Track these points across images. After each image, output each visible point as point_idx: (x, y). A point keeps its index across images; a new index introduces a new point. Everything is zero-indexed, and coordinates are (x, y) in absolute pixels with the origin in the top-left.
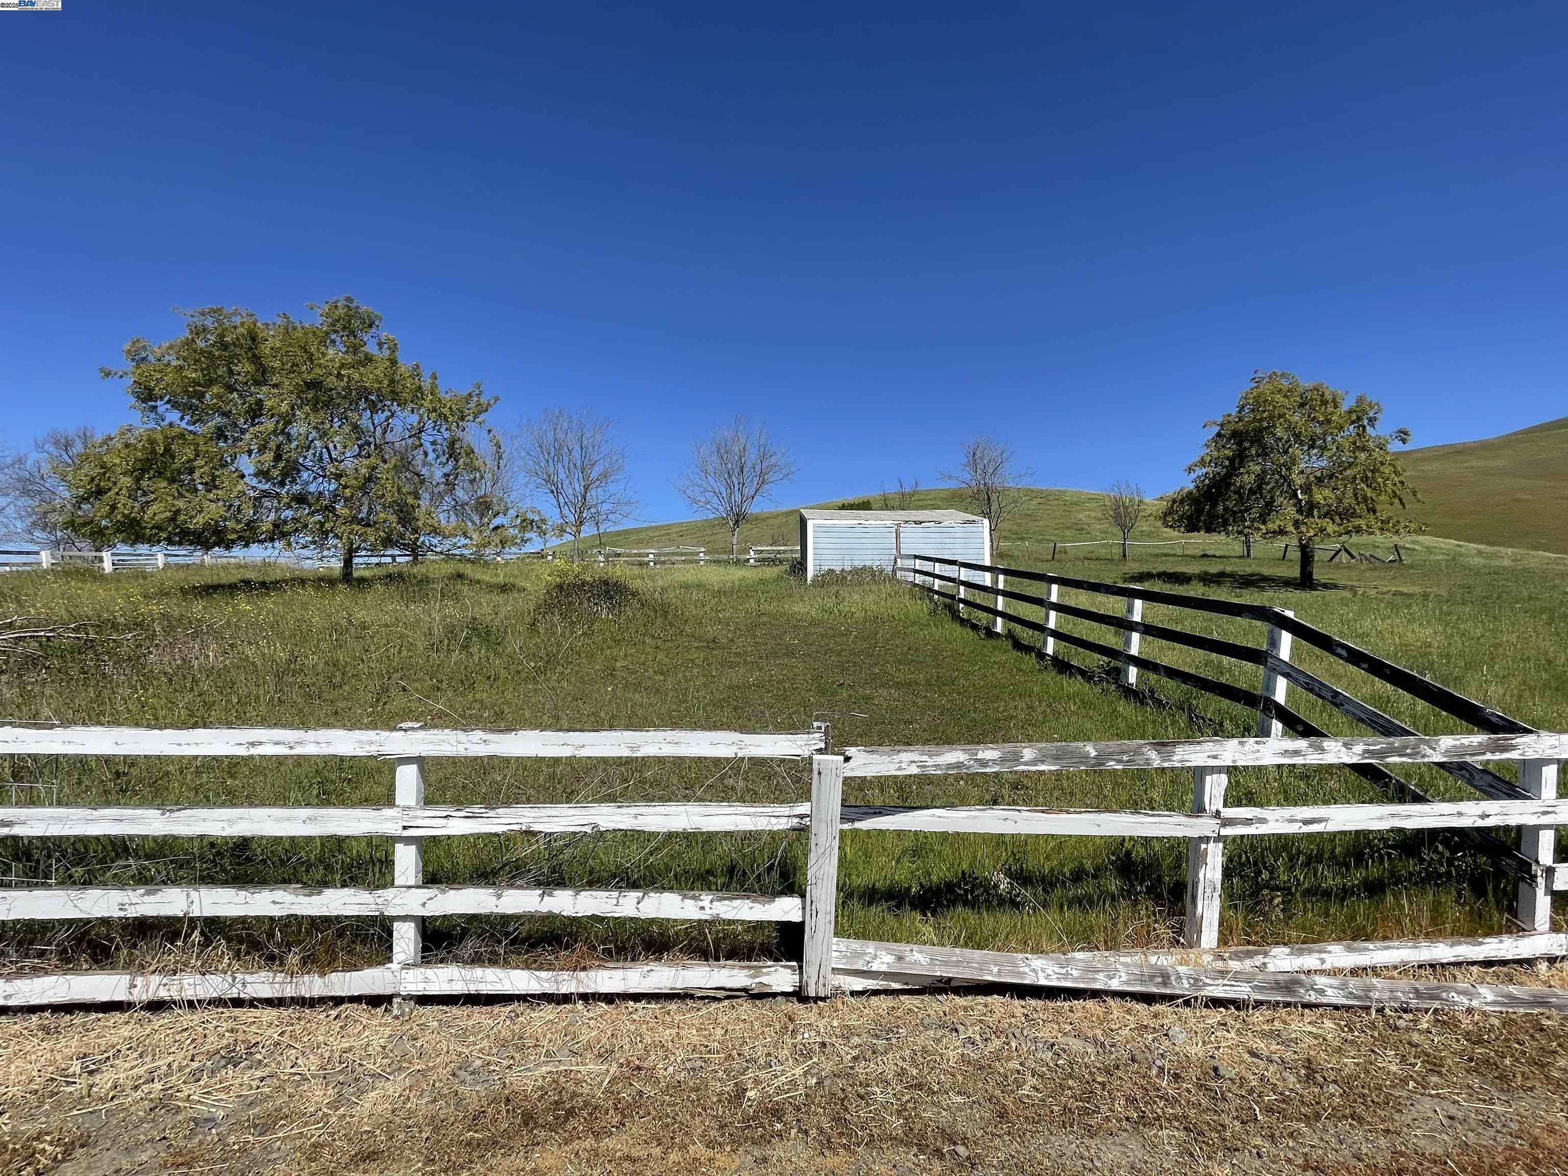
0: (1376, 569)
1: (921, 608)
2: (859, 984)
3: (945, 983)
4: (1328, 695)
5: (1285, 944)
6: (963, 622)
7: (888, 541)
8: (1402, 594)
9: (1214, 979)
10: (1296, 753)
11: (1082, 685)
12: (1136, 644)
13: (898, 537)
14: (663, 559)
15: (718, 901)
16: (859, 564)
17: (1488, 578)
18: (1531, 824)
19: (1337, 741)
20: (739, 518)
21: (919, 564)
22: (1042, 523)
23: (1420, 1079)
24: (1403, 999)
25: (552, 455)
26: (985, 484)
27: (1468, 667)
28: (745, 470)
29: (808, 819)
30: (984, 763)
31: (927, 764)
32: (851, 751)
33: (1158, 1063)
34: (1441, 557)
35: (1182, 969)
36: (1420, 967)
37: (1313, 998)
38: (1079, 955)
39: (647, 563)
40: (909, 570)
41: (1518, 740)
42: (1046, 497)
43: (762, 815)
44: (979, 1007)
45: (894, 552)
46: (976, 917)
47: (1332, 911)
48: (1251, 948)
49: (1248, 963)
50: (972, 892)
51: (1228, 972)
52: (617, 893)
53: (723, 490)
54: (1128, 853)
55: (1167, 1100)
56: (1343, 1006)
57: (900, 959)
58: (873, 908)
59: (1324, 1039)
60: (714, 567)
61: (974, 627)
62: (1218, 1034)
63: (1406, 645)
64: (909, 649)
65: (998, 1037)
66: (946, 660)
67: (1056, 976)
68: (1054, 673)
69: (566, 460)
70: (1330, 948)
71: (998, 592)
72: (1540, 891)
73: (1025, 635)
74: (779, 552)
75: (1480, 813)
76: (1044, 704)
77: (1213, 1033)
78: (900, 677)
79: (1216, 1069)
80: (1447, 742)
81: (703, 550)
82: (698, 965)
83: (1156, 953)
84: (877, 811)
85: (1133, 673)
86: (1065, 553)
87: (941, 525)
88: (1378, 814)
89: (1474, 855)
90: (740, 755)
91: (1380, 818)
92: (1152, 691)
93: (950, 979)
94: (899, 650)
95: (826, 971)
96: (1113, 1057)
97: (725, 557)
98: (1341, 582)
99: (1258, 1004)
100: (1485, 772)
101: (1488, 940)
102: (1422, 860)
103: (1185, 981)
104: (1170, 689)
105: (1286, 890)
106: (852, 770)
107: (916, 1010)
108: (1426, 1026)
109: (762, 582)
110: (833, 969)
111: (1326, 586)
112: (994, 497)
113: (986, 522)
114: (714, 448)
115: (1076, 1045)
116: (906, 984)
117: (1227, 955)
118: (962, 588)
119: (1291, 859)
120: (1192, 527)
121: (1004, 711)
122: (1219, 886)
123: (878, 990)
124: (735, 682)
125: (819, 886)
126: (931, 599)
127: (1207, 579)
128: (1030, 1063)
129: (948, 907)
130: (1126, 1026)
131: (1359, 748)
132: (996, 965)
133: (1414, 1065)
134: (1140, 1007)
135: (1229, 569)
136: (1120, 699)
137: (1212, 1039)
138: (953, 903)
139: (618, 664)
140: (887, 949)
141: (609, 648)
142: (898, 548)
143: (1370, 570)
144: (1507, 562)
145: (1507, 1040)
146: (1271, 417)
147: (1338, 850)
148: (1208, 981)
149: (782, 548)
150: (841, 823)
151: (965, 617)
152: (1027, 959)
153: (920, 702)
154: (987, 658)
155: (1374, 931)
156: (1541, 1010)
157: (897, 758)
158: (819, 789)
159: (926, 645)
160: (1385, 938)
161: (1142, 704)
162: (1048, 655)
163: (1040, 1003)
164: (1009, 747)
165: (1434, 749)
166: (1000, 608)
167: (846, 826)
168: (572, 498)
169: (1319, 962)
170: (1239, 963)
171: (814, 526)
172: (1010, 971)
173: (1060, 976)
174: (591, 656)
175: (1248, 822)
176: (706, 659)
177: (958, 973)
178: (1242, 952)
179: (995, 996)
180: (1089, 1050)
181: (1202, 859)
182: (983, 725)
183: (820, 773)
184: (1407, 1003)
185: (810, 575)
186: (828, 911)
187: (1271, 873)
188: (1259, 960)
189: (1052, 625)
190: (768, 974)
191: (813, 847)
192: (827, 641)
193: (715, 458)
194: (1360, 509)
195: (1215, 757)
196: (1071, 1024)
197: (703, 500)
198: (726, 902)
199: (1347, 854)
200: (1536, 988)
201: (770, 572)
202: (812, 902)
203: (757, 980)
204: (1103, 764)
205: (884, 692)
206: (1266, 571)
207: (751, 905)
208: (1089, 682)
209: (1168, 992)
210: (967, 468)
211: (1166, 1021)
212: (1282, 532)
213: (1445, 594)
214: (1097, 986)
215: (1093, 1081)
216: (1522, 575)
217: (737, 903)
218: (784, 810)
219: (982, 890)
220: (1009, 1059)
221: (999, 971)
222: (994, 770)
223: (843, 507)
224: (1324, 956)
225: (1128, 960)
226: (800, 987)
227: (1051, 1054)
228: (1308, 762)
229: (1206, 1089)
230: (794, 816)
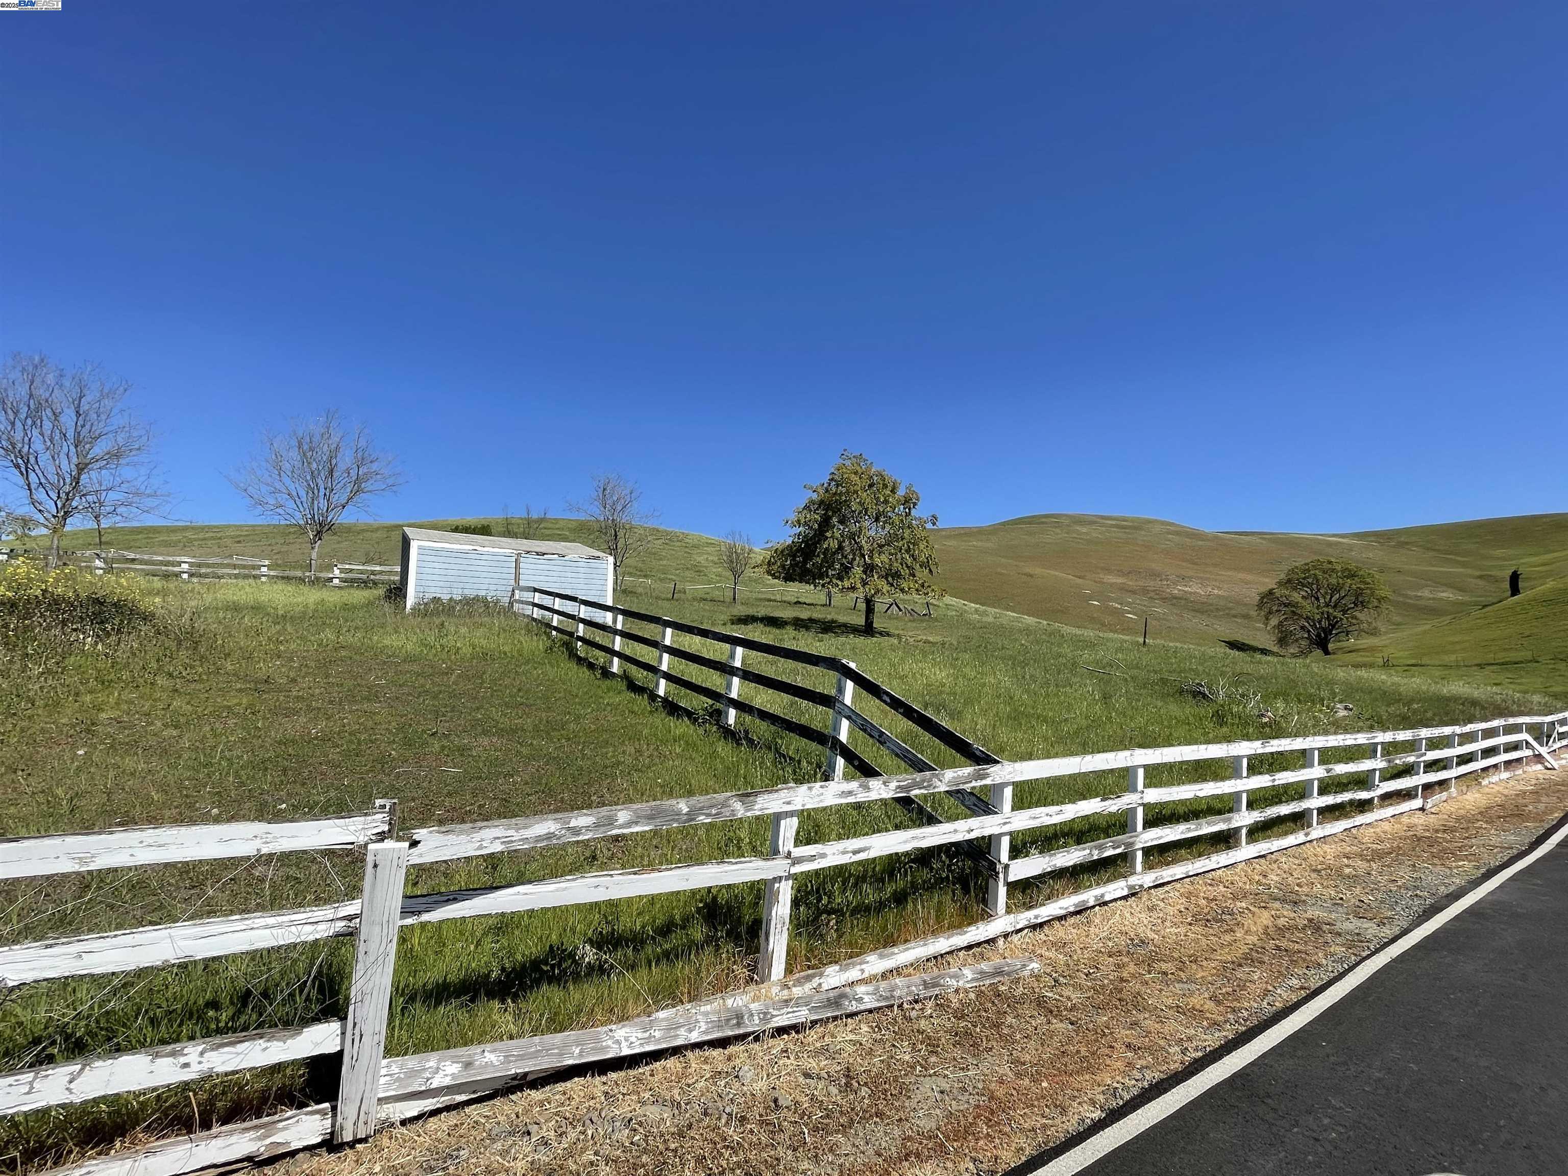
0: (914, 621)
1: (536, 644)
2: (412, 1109)
3: (520, 1080)
4: (876, 735)
5: (836, 962)
6: (580, 660)
7: (506, 570)
8: (929, 642)
9: (779, 1010)
10: (850, 793)
11: (687, 726)
12: (736, 688)
13: (517, 567)
14: (203, 570)
15: (212, 1050)
16: (471, 593)
17: (981, 631)
18: (997, 833)
19: (879, 780)
20: (322, 529)
21: (538, 598)
22: (665, 562)
23: (924, 1063)
24: (916, 992)
25: (23, 416)
26: (613, 520)
27: (966, 704)
28: (335, 474)
29: (358, 920)
30: (576, 831)
31: (513, 839)
32: (420, 834)
33: (728, 1110)
34: (954, 613)
35: (754, 1006)
36: (928, 960)
37: (854, 1007)
38: (662, 1014)
39: (178, 575)
40: (528, 603)
41: (992, 769)
42: (670, 538)
43: (292, 923)
44: (557, 1097)
45: (513, 582)
46: (562, 994)
47: (871, 923)
48: (810, 972)
49: (808, 986)
50: (560, 965)
51: (791, 1000)
52: (32, 1074)
53: (302, 493)
54: (715, 898)
55: (732, 1148)
56: (875, 1009)
57: (468, 1065)
58: (441, 1009)
59: (861, 1044)
60: (280, 586)
61: (591, 666)
62: (781, 1062)
63: (930, 686)
64: (519, 690)
65: (574, 1127)
66: (558, 703)
67: (639, 1042)
68: (663, 715)
69: (47, 425)
70: (868, 959)
71: (615, 632)
72: (1001, 883)
73: (639, 675)
74: (373, 573)
75: (967, 829)
76: (652, 747)
77: (776, 1063)
78: (505, 723)
79: (776, 1101)
80: (949, 774)
81: (267, 562)
82: (172, 1144)
83: (733, 995)
84: (451, 897)
85: (732, 714)
86: (685, 592)
87: (566, 558)
88: (904, 839)
89: (963, 861)
90: (265, 851)
91: (905, 842)
92: (747, 732)
93: (526, 1074)
94: (508, 691)
95: (370, 1104)
96: (687, 1115)
97: (299, 574)
98: (892, 631)
99: (814, 1023)
100: (971, 793)
101: (970, 929)
102: (932, 869)
103: (756, 1018)
104: (761, 729)
105: (838, 912)
106: (421, 855)
107: (483, 1121)
108: (929, 1012)
109: (346, 607)
110: (379, 1100)
111: (881, 634)
112: (621, 534)
113: (611, 559)
114: (294, 443)
115: (653, 1112)
116: (474, 1092)
117: (791, 983)
118: (581, 626)
119: (844, 883)
120: (788, 578)
121: (613, 757)
122: (787, 921)
123: (438, 1109)
124: (290, 733)
125: (367, 1003)
126: (549, 636)
127: (799, 624)
128: (606, 1150)
129: (531, 987)
130: (702, 1077)
131: (893, 785)
132: (577, 1046)
133: (919, 1051)
134: (716, 1053)
135: (815, 616)
136: (720, 740)
137: (775, 1070)
138: (537, 983)
139: (103, 715)
140: (453, 1057)
141: (90, 692)
142: (517, 579)
143: (910, 621)
144: (990, 619)
145: (979, 1010)
146: (848, 492)
147: (877, 869)
148: (775, 1013)
149: (378, 568)
150: (401, 919)
151: (582, 655)
152: (611, 1030)
153: (525, 751)
154: (601, 700)
155: (899, 936)
156: (998, 979)
157: (477, 836)
158: (374, 885)
159: (538, 686)
160: (906, 941)
161: (738, 744)
162: (660, 697)
163: (622, 1074)
164: (604, 811)
165: (941, 781)
166: (617, 648)
167: (409, 921)
168: (54, 479)
169: (860, 973)
170: (800, 988)
171: (420, 548)
172: (592, 1049)
173: (642, 1041)
174: (55, 705)
175: (812, 858)
176: (251, 706)
177: (535, 1065)
178: (803, 978)
179: (576, 1079)
180: (665, 1115)
181: (774, 897)
182: (590, 772)
183: (375, 866)
184: (918, 995)
185: (410, 601)
186: (377, 1030)
187: (829, 897)
188: (815, 982)
189: (664, 667)
190: (285, 1129)
191: (361, 956)
192: (422, 681)
193: (294, 454)
194: (905, 572)
195: (789, 803)
196: (651, 1090)
197: (272, 501)
198: (226, 1049)
199: (883, 872)
200: (998, 961)
201: (359, 596)
202: (355, 1024)
203: (268, 1141)
204: (694, 819)
205: (485, 741)
206: (842, 619)
207: (264, 1045)
208: (694, 724)
209: (741, 1032)
210: (596, 503)
211: (738, 1061)
212: (853, 588)
213: (955, 643)
214: (679, 1042)
215: (666, 1149)
216: (1000, 630)
217: (240, 1047)
218: (326, 912)
219: (570, 962)
220: (583, 1150)
221: (581, 1051)
222: (586, 837)
223: (456, 530)
224: (863, 966)
225: (708, 1008)
226: (332, 1134)
227: (627, 1131)
228: (858, 800)
229: (767, 1124)
230: (338, 919)
